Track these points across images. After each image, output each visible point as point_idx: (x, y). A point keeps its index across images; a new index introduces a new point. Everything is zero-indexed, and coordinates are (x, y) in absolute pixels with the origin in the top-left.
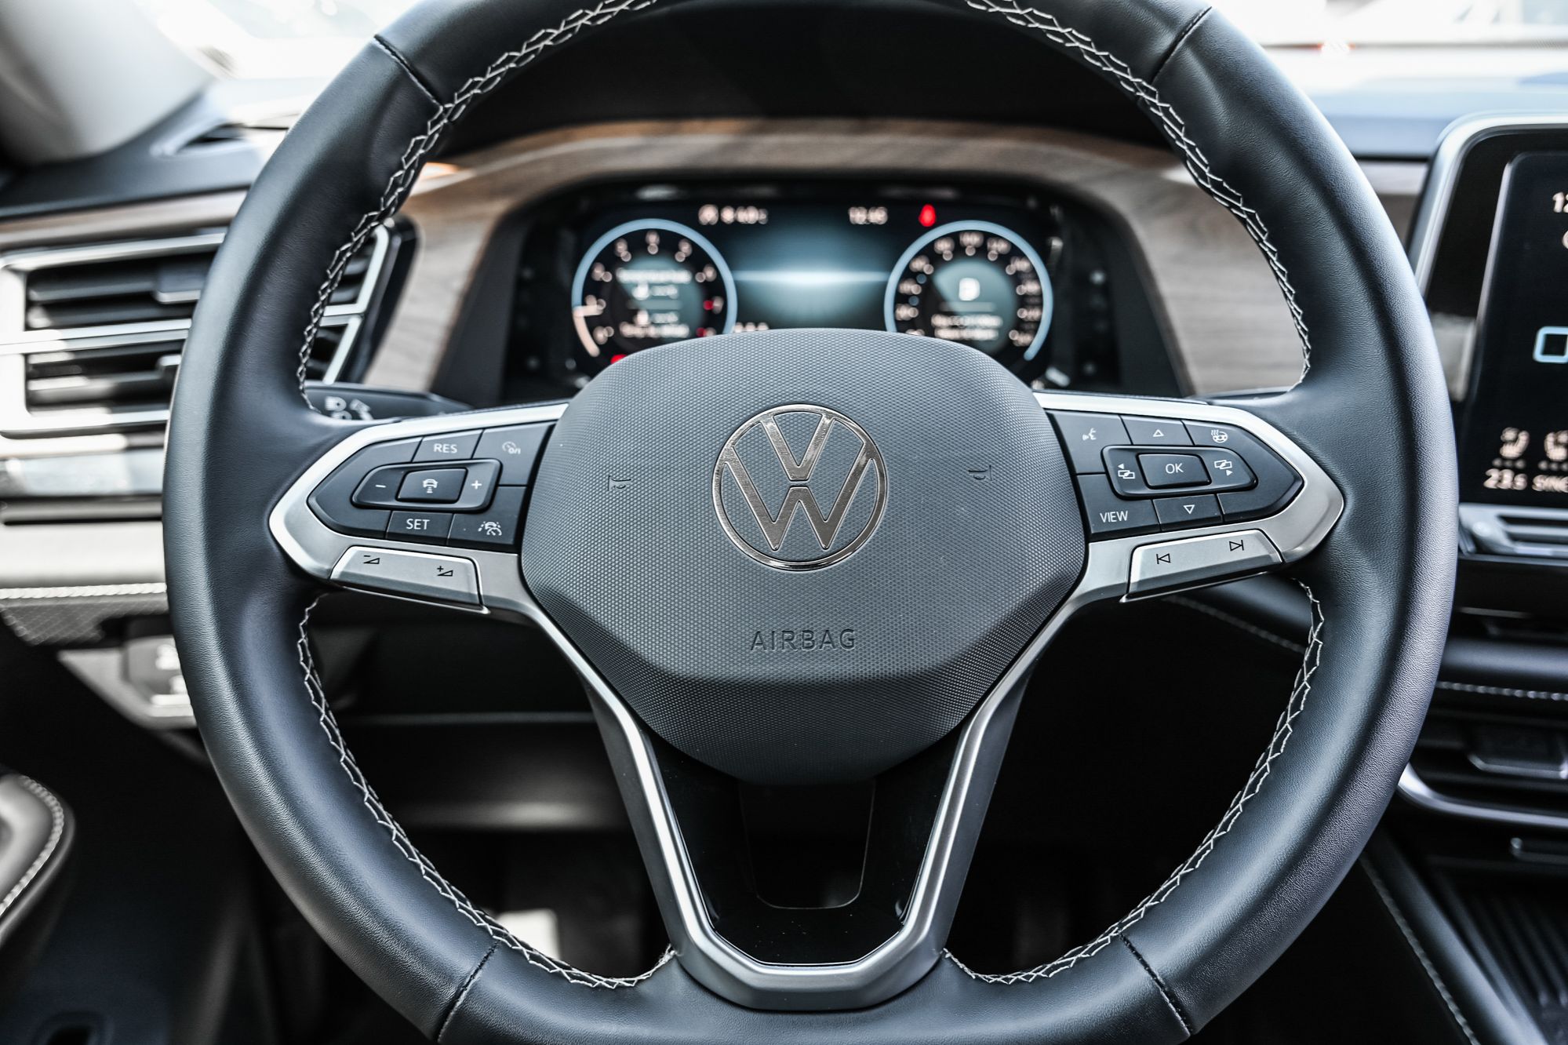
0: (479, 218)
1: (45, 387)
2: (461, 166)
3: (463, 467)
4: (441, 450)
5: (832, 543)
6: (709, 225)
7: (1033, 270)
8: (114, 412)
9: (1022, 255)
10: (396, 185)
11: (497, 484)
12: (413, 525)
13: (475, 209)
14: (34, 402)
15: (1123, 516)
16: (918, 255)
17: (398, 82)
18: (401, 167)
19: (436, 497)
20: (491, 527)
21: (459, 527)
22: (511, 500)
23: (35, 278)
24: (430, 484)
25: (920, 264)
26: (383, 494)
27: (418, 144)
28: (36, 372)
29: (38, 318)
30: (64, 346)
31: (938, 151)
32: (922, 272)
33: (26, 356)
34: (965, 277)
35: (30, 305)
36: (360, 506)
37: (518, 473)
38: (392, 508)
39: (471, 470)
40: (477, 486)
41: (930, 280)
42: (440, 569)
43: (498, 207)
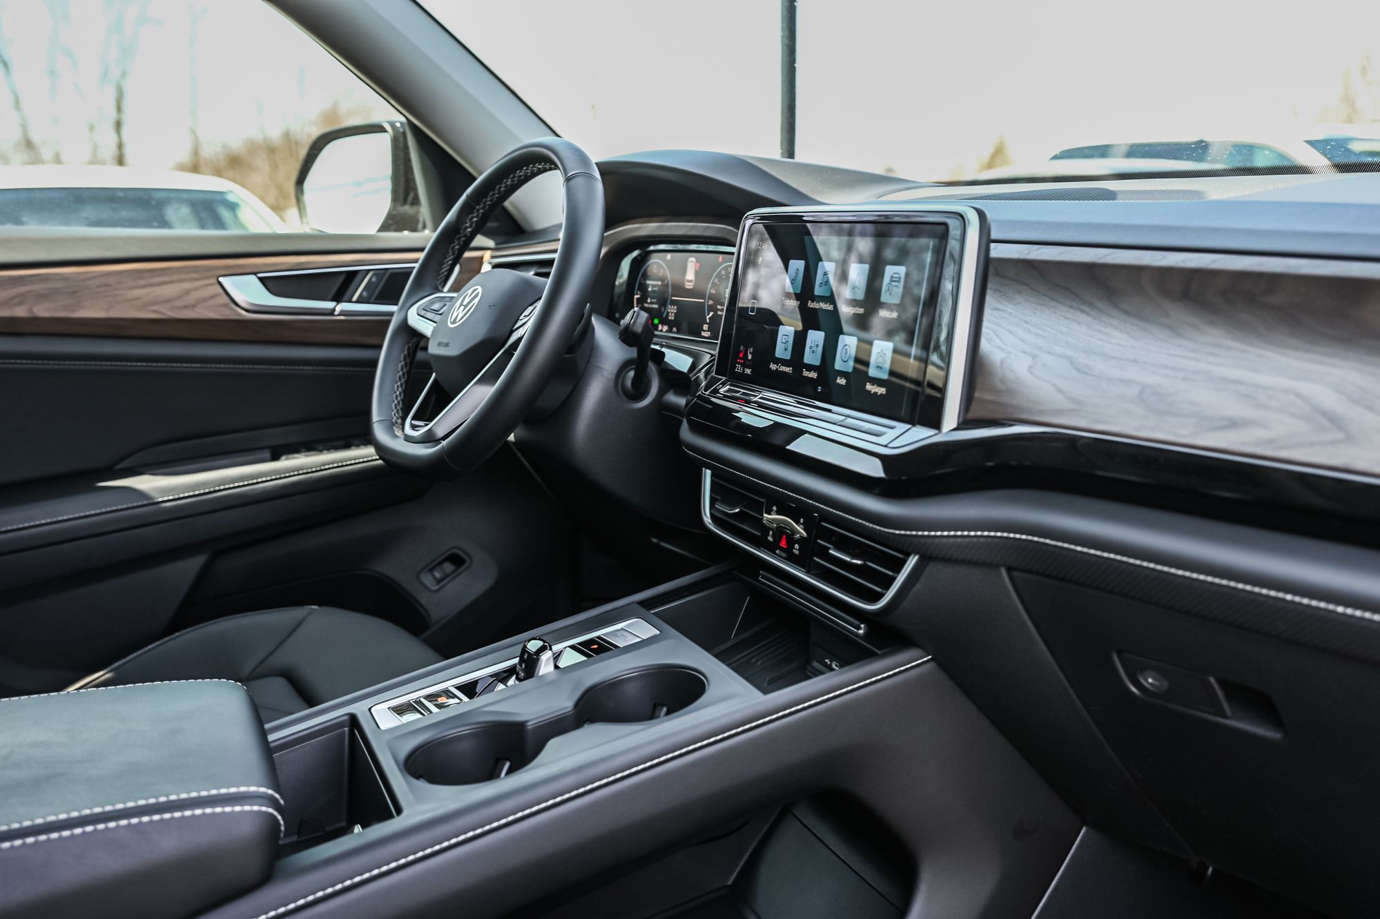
5: (458, 320)
24: (437, 306)
36: (423, 309)
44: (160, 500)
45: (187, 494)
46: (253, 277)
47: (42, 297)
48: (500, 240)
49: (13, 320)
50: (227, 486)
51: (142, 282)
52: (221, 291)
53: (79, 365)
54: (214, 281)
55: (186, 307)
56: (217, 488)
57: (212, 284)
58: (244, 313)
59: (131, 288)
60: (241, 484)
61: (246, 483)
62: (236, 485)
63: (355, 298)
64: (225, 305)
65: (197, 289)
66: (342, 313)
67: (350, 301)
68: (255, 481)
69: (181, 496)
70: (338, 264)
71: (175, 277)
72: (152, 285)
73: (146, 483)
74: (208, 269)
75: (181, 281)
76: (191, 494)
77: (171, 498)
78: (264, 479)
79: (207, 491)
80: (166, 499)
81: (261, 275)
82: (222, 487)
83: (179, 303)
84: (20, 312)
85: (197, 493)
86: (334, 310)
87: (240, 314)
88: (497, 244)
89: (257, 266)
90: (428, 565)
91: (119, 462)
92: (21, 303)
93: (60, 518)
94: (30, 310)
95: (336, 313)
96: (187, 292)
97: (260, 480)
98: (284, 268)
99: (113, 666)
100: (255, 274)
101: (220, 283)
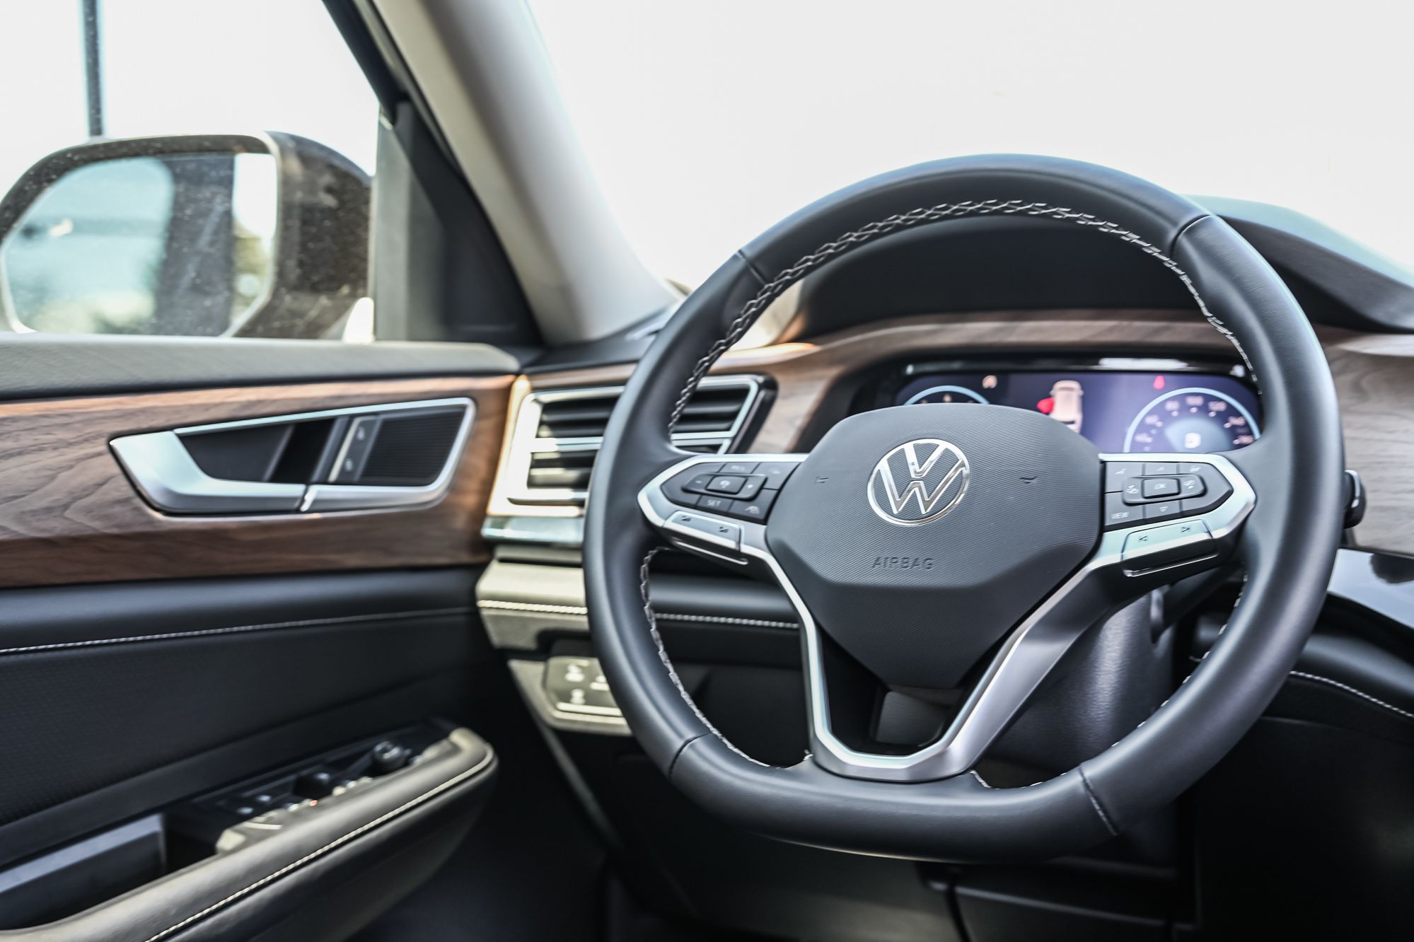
0: (820, 378)
1: (540, 473)
2: (816, 344)
3: (746, 479)
4: (735, 468)
5: (928, 511)
6: (989, 389)
7: (1247, 425)
8: (576, 491)
9: (1238, 414)
10: (736, 326)
11: (762, 488)
12: (712, 503)
13: (819, 372)
14: (532, 483)
15: (1125, 515)
16: (1150, 413)
17: (744, 272)
18: (739, 317)
19: (728, 490)
20: (753, 509)
21: (738, 507)
22: (767, 496)
23: (548, 408)
24: (724, 484)
25: (1152, 420)
26: (699, 486)
27: (751, 306)
28: (537, 464)
29: (545, 432)
30: (557, 448)
31: (1157, 331)
32: (1153, 426)
33: (533, 453)
34: (1192, 432)
35: (542, 423)
36: (686, 490)
37: (774, 484)
38: (702, 494)
39: (750, 479)
40: (751, 488)
41: (1161, 431)
42: (721, 528)
43: (834, 372)
46: (170, 437)
52: (116, 470)
54: (104, 448)
57: (100, 454)
58: (158, 516)
63: (334, 475)
64: (125, 501)
65: (70, 466)
66: (317, 506)
67: (324, 481)
74: (90, 419)
81: (183, 431)
86: (302, 500)
87: (152, 521)
88: (530, 364)
89: (177, 410)
95: (307, 506)
96: (52, 475)
98: (222, 413)
100: (174, 429)
101: (112, 451)
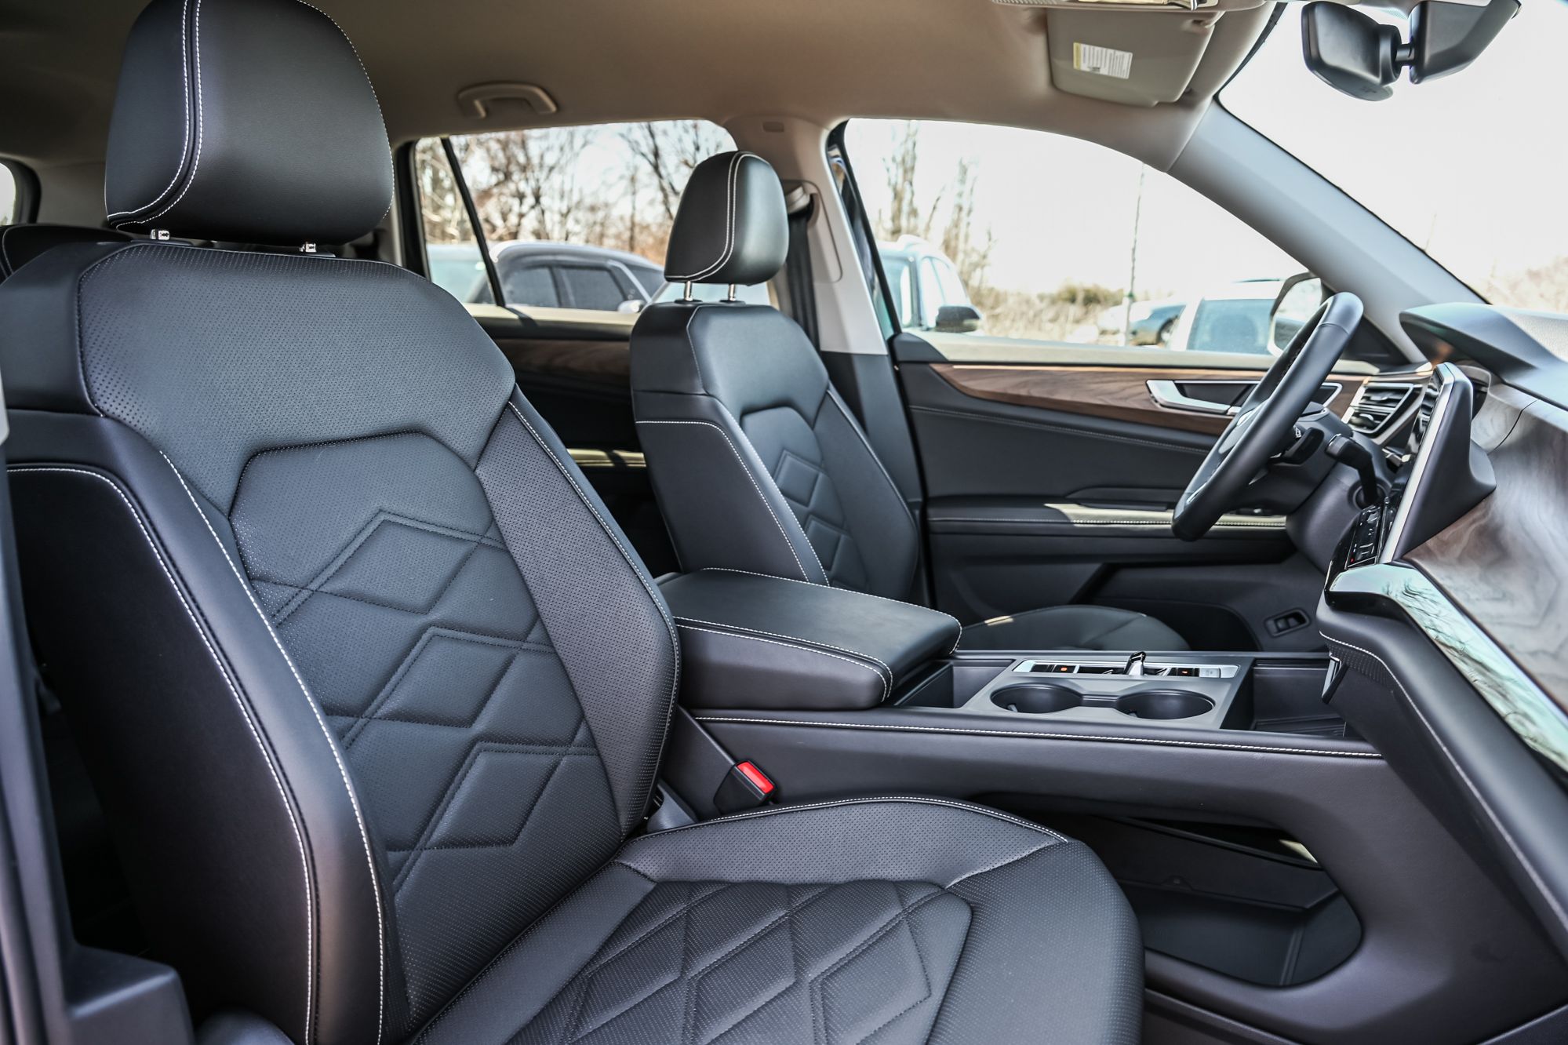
44: (1075, 521)
45: (1091, 522)
46: (1172, 382)
47: (1036, 384)
48: (1385, 368)
49: (1019, 397)
50: (1118, 522)
51: (1098, 380)
52: (1146, 390)
53: (1052, 429)
54: (1143, 383)
55: (1121, 399)
56: (1112, 522)
57: (1142, 385)
58: (1158, 406)
59: (1089, 383)
60: (1128, 522)
61: (1131, 522)
62: (1125, 522)
64: (1147, 400)
65: (1130, 387)
66: (1232, 414)
67: (1240, 406)
68: (1138, 522)
69: (1088, 522)
70: (1237, 378)
71: (1118, 378)
72: (1102, 382)
73: (1070, 510)
74: (1142, 374)
75: (1121, 381)
76: (1095, 522)
77: (1081, 522)
78: (1144, 522)
79: (1105, 522)
80: (1078, 521)
81: (1177, 382)
82: (1115, 522)
83: (1118, 396)
84: (1023, 392)
85: (1098, 522)
86: (1227, 411)
87: (1155, 407)
88: (1381, 372)
89: (1177, 375)
90: (1274, 616)
91: (1070, 494)
92: (1024, 387)
93: (1016, 520)
94: (1029, 392)
95: (1228, 413)
96: (1124, 389)
97: (1141, 522)
98: (1195, 378)
99: (1015, 615)
100: (1173, 380)
101: (1147, 385)
